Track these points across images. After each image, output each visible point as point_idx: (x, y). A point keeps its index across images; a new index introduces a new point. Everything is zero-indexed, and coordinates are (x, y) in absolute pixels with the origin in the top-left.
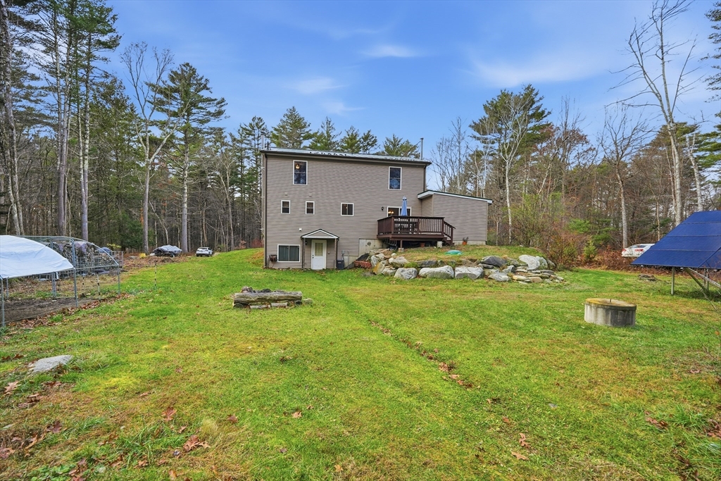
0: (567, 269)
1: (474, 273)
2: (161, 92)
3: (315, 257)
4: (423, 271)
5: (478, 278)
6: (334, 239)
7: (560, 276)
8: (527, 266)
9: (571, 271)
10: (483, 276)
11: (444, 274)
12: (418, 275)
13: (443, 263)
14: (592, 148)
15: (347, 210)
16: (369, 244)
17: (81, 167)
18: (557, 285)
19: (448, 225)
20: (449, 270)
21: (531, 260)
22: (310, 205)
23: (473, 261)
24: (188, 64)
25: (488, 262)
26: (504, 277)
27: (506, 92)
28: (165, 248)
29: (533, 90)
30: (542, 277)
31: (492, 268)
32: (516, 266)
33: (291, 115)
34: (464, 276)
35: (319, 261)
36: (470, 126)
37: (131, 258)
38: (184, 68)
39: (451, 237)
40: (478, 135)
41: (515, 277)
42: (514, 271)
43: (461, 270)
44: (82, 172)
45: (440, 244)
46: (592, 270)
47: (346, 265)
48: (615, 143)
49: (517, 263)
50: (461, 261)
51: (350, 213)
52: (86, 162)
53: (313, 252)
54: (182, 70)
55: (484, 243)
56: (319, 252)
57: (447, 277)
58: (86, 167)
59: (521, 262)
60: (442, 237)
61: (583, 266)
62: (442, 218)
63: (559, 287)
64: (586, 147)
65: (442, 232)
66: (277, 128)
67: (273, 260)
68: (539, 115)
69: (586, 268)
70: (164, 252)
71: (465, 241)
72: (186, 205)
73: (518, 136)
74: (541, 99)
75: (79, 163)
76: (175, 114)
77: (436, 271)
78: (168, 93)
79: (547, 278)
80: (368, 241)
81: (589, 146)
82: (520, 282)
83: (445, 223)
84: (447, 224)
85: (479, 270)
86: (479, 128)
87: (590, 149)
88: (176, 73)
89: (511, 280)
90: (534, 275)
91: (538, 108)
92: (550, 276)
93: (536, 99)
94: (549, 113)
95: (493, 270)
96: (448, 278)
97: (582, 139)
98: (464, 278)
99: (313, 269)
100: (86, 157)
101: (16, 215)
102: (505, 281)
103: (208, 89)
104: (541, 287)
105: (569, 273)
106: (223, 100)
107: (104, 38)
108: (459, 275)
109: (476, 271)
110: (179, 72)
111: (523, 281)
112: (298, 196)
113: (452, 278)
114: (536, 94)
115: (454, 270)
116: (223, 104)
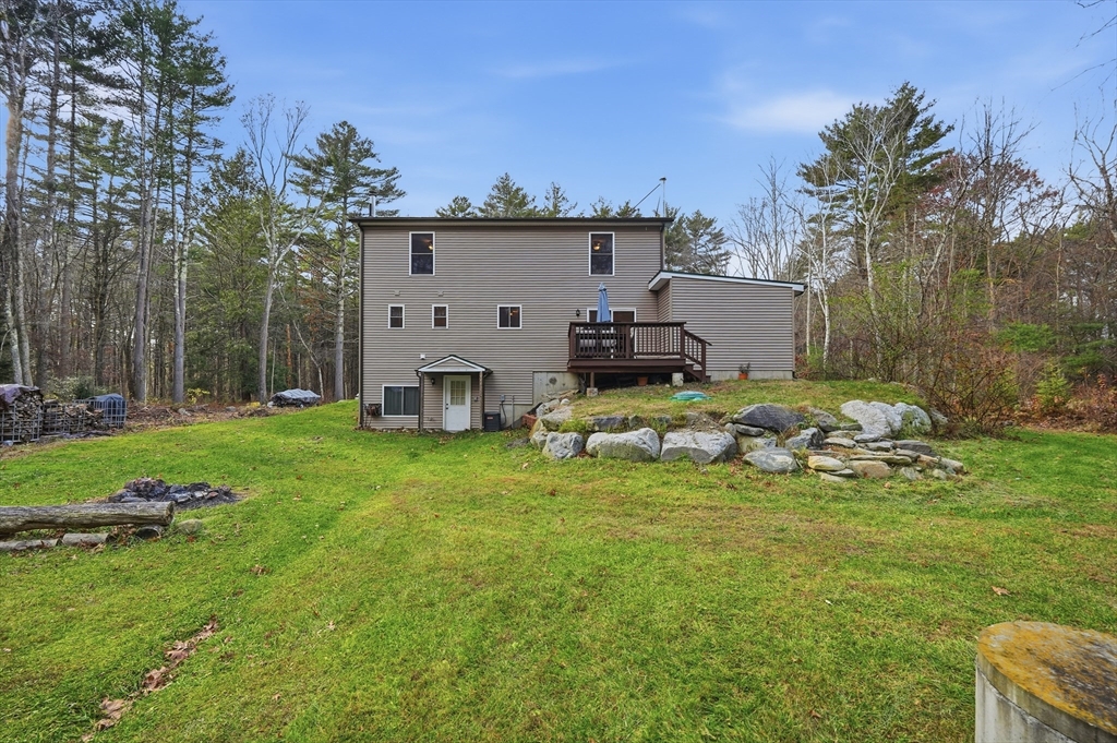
0: (987, 432)
1: (705, 448)
2: (307, 167)
3: (451, 407)
4: (595, 440)
5: (715, 461)
6: (478, 373)
7: (955, 454)
8: (860, 428)
9: (1000, 437)
10: (732, 454)
11: (635, 449)
12: (581, 449)
13: (639, 422)
14: (1051, 191)
15: (509, 318)
16: (553, 381)
17: (176, 276)
18: (935, 485)
19: (695, 338)
20: (646, 438)
21: (873, 414)
22: (440, 311)
23: (716, 416)
24: (345, 123)
25: (751, 420)
26: (782, 459)
27: (863, 106)
28: (287, 394)
29: (913, 91)
30: (890, 463)
31: (759, 435)
32: (825, 431)
33: (504, 187)
34: (682, 455)
35: (458, 416)
36: (798, 174)
37: (228, 410)
38: (341, 130)
39: (703, 363)
40: (810, 186)
41: (815, 460)
42: (818, 443)
43: (676, 439)
44: (176, 284)
45: (678, 377)
46: (1059, 433)
47: (510, 422)
48: (1103, 171)
49: (832, 421)
50: (683, 418)
51: (516, 323)
52: (185, 270)
53: (447, 398)
54: (337, 133)
55: (790, 376)
56: (458, 397)
57: (643, 456)
58: (184, 277)
59: (843, 418)
60: (680, 364)
61: (1036, 422)
62: (680, 324)
63: (941, 494)
64: (1037, 191)
65: (682, 353)
66: (484, 207)
67: (375, 412)
68: (932, 135)
69: (1045, 428)
70: (286, 399)
71: (744, 372)
72: (341, 329)
73: (886, 176)
74: (930, 105)
75: (173, 273)
76: (330, 198)
77: (617, 441)
78: (316, 167)
79: (907, 465)
80: (551, 376)
81: (1044, 190)
82: (823, 475)
83: (686, 333)
84: (691, 336)
85: (722, 440)
86: (815, 175)
87: (1047, 195)
88: (327, 137)
89: (800, 469)
90: (869, 454)
91: (928, 121)
92: (916, 460)
93: (919, 108)
94: (950, 128)
95: (759, 441)
96: (644, 460)
97: (1025, 177)
98: (680, 460)
99: (449, 429)
100: (184, 263)
101: (16, 347)
102: (783, 472)
103: (373, 156)
104: (881, 492)
105: (991, 444)
106: (394, 171)
107: (209, 91)
108: (669, 450)
109: (712, 441)
110: (333, 136)
111: (832, 472)
112: (419, 296)
113: (652, 460)
114: (921, 98)
115: (661, 438)
116: (395, 176)
